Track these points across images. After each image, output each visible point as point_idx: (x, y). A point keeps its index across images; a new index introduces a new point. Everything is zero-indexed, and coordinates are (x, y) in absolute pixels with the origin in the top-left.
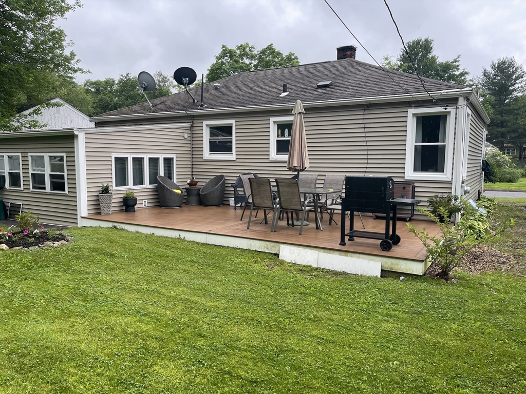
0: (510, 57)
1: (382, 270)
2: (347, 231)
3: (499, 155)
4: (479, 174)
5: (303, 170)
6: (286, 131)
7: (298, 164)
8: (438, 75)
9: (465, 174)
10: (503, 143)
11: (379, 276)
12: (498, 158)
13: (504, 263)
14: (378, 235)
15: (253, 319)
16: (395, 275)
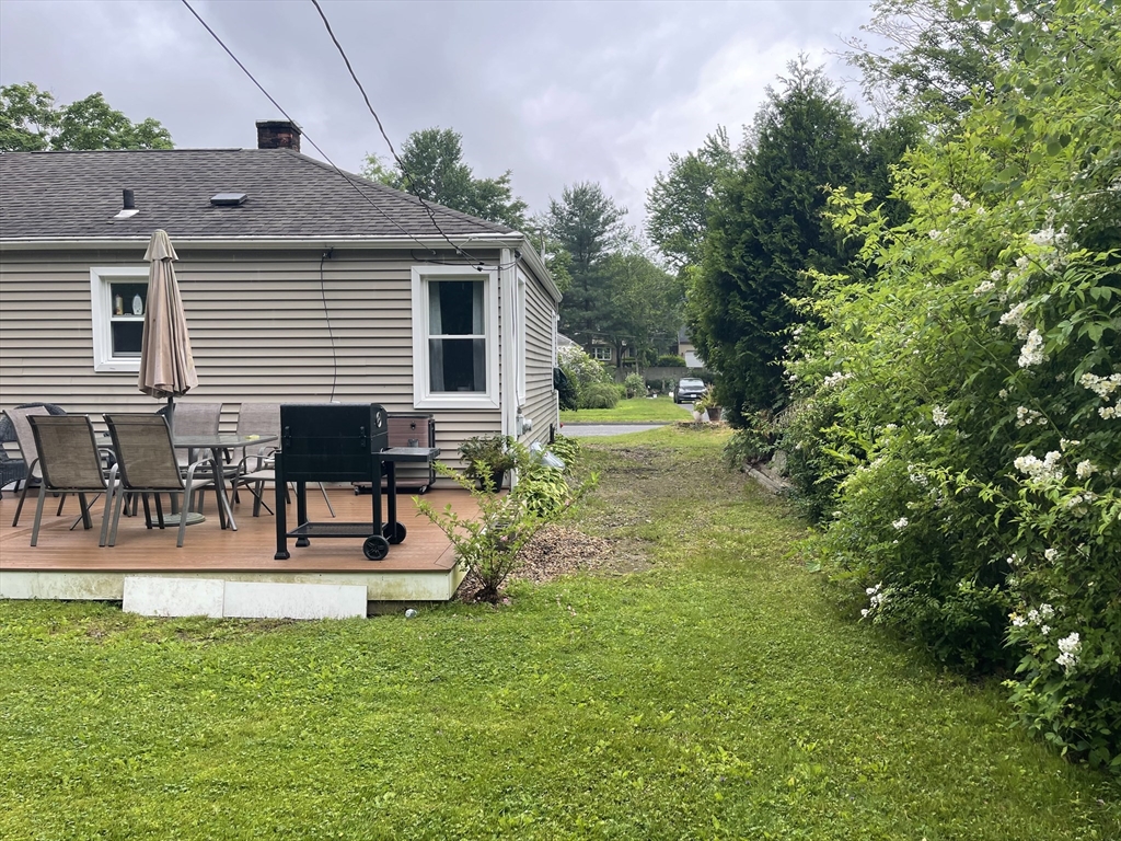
0: (593, 182)
1: (369, 602)
2: (292, 524)
3: (584, 360)
4: (550, 394)
5: (182, 393)
6: (137, 300)
7: (167, 378)
8: (473, 203)
9: (522, 396)
10: (589, 338)
11: (364, 616)
12: (583, 365)
13: (592, 554)
14: (360, 527)
15: (39, 776)
16: (397, 607)
